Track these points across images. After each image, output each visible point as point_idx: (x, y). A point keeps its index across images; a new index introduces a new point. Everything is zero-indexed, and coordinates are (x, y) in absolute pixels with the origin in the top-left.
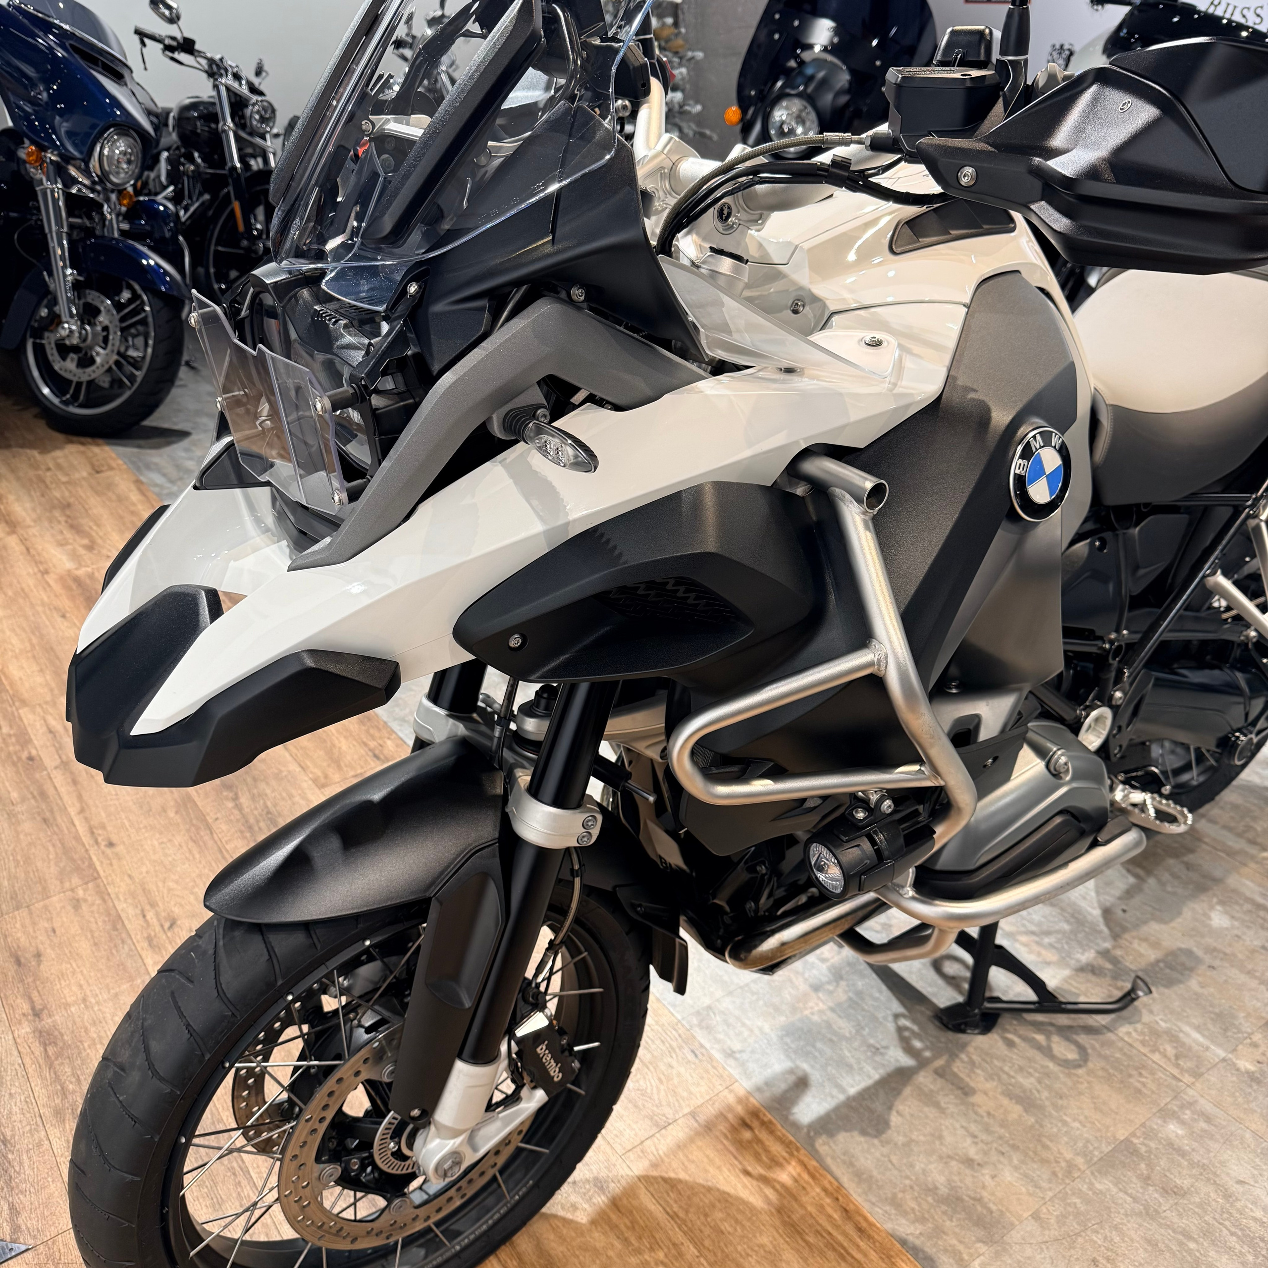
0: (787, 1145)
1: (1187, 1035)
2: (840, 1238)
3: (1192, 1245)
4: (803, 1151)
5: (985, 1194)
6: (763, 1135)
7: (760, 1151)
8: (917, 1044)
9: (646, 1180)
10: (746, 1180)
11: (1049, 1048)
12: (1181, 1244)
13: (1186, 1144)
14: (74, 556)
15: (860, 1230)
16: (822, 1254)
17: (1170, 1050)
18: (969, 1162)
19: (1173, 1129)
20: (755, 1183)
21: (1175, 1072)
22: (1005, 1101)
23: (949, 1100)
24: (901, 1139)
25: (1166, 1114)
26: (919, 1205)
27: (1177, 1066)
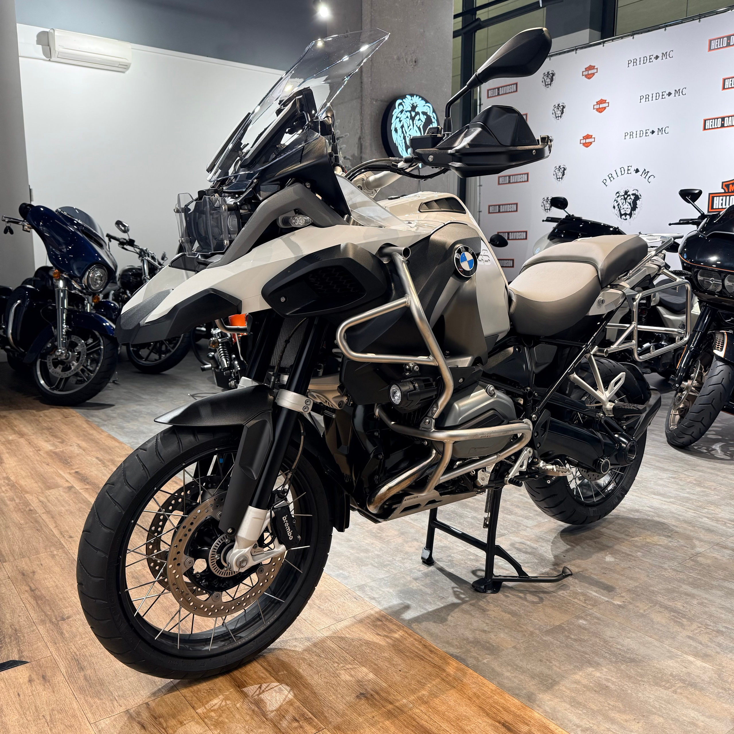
1: (591, 594)
2: (422, 654)
3: (587, 656)
5: (491, 641)
6: (387, 623)
7: (385, 628)
8: (463, 596)
9: (330, 638)
10: (378, 637)
11: (526, 598)
12: (581, 655)
13: (587, 626)
14: (54, 445)
15: (431, 651)
16: (412, 658)
17: (582, 598)
18: (484, 631)
19: (581, 622)
20: (382, 637)
21: (584, 605)
22: (503, 614)
23: (477, 614)
24: (452, 624)
25: (578, 617)
26: (460, 643)
27: (585, 603)
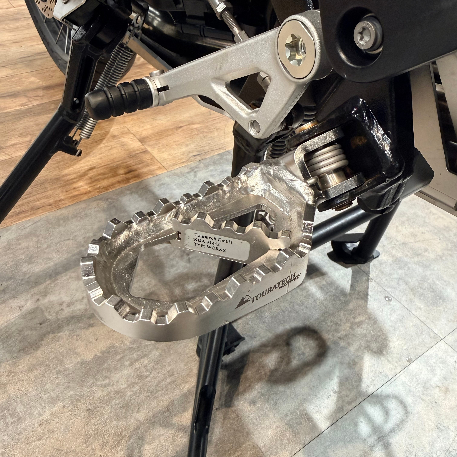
0: (106, 188)
4: (97, 194)
7: (106, 176)
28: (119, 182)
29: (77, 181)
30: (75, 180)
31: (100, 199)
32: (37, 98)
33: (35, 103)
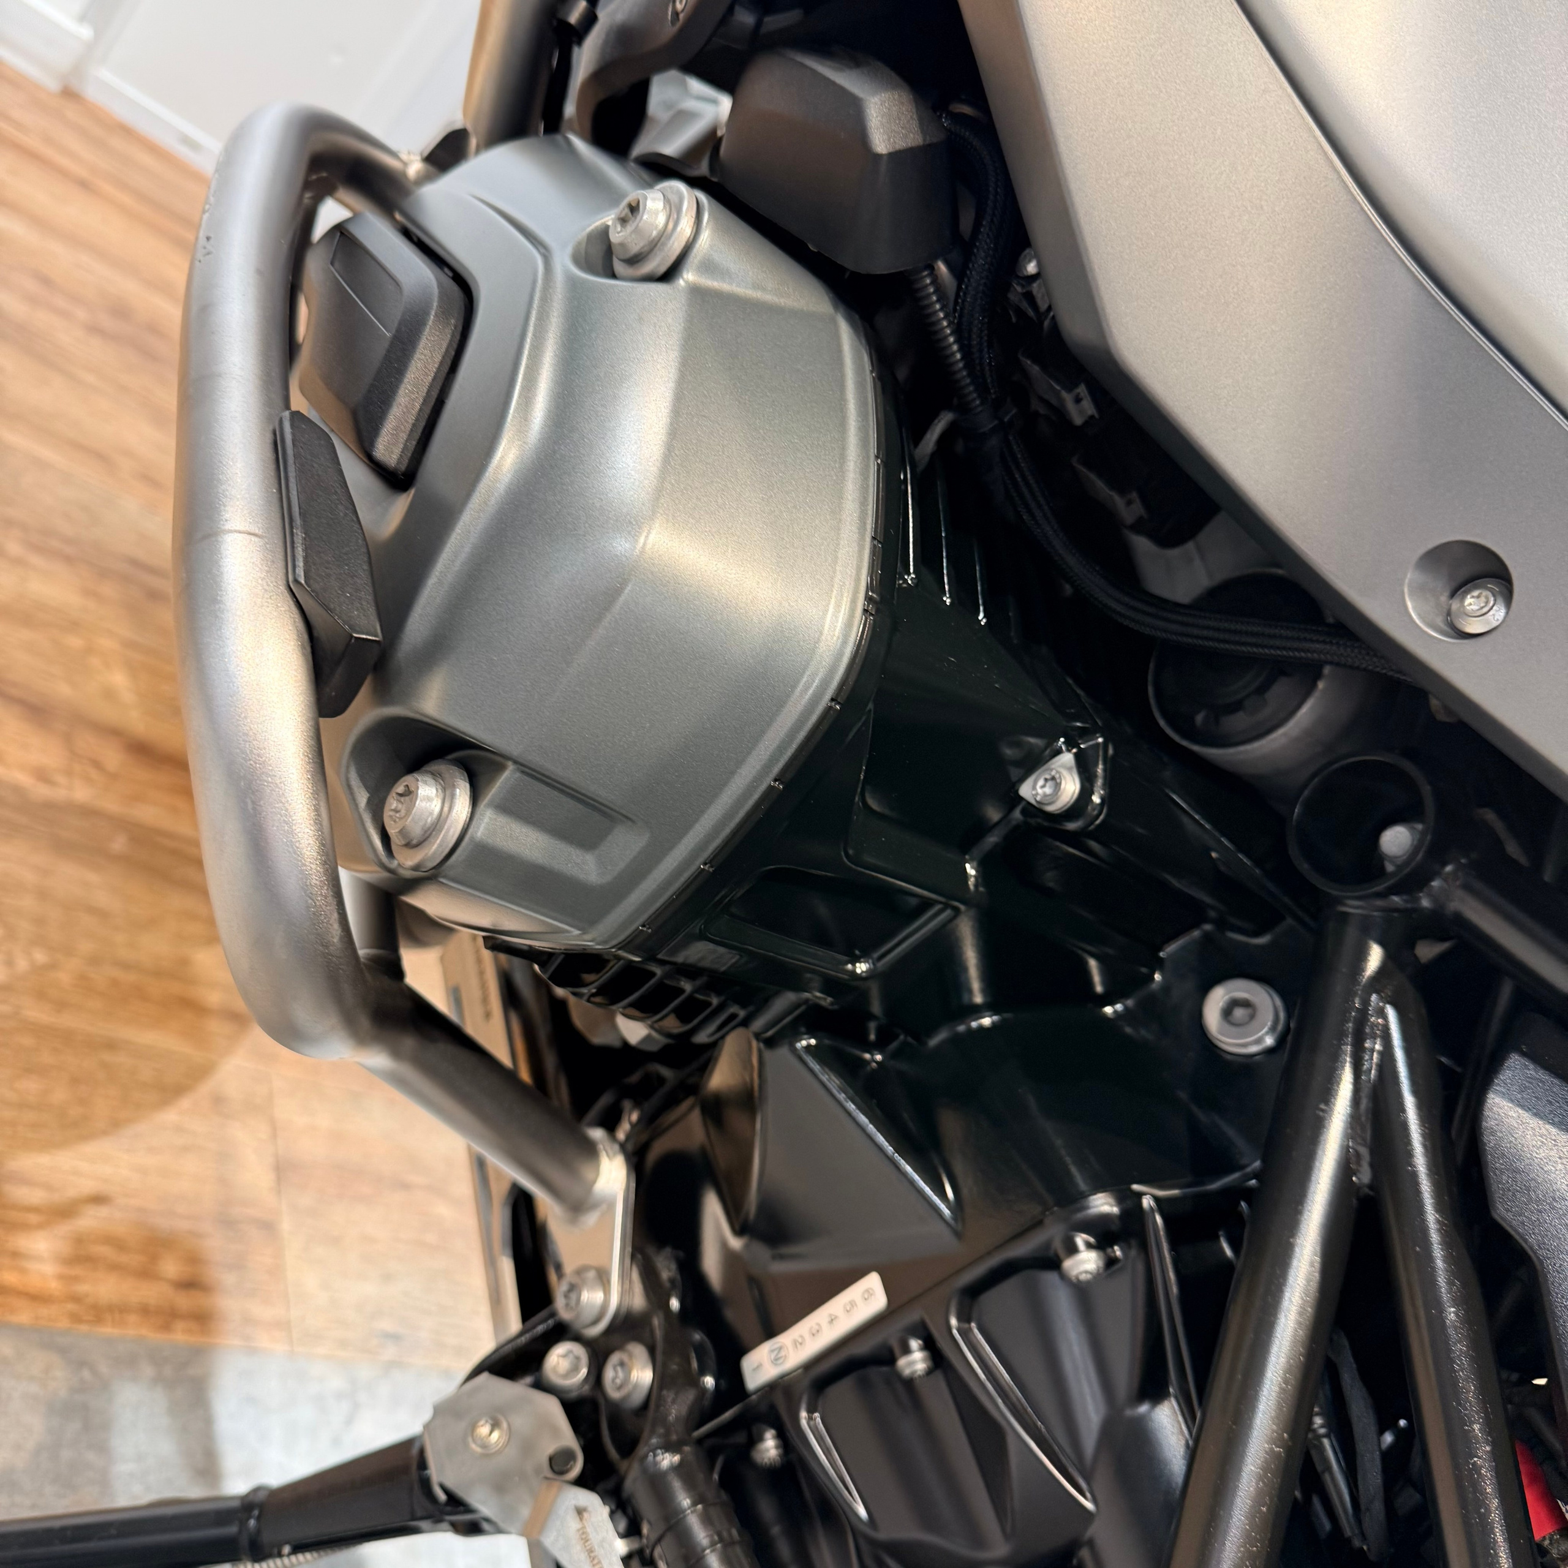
0: (99, 1313)
4: (64, 1323)
7: (124, 1259)
9: (202, 1069)
28: (145, 1311)
29: (40, 1226)
30: (33, 1218)
31: (63, 1351)
32: (94, 773)
33: (81, 793)
